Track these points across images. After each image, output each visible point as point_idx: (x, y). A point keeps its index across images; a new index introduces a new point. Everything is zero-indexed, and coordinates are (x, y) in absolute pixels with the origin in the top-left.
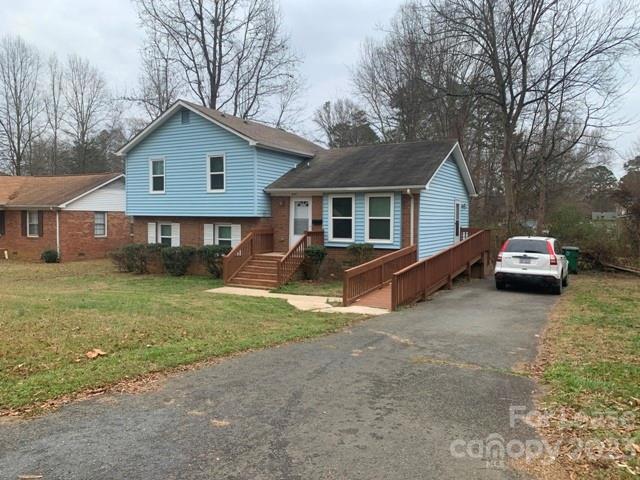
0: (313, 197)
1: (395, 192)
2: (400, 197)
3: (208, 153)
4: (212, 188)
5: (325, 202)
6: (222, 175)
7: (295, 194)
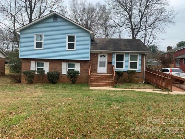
0: (108, 54)
1: (140, 53)
2: (141, 55)
3: (67, 35)
4: (68, 48)
5: (113, 56)
6: (74, 43)
7: (101, 52)
